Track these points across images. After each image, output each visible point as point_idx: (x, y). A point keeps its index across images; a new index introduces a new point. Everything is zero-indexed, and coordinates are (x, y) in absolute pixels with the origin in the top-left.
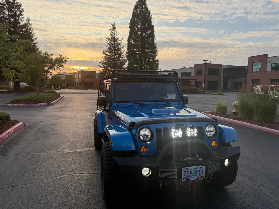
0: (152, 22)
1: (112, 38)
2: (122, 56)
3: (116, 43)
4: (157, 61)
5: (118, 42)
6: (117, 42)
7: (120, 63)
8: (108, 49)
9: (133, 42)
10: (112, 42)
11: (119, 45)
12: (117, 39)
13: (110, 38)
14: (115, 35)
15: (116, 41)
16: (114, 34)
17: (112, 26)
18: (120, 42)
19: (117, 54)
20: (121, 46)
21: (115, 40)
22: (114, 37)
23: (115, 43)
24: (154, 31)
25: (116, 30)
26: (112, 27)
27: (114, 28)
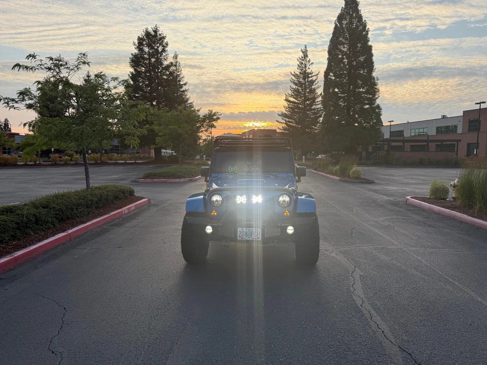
0: (368, 41)
1: (300, 73)
2: (317, 102)
3: (308, 81)
4: (378, 107)
5: (312, 78)
6: (310, 79)
7: (314, 114)
8: (293, 93)
9: (333, 78)
10: (301, 80)
11: (313, 83)
12: (310, 74)
13: (298, 74)
14: (306, 66)
15: (309, 77)
16: (304, 66)
17: (302, 52)
18: (314, 78)
19: (309, 100)
20: (317, 85)
21: (306, 75)
22: (305, 71)
23: (305, 80)
24: (372, 55)
25: (308, 59)
26: (301, 54)
27: (306, 56)
